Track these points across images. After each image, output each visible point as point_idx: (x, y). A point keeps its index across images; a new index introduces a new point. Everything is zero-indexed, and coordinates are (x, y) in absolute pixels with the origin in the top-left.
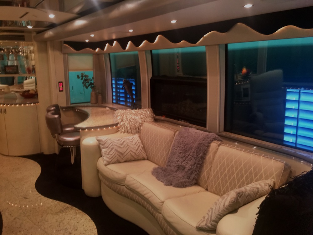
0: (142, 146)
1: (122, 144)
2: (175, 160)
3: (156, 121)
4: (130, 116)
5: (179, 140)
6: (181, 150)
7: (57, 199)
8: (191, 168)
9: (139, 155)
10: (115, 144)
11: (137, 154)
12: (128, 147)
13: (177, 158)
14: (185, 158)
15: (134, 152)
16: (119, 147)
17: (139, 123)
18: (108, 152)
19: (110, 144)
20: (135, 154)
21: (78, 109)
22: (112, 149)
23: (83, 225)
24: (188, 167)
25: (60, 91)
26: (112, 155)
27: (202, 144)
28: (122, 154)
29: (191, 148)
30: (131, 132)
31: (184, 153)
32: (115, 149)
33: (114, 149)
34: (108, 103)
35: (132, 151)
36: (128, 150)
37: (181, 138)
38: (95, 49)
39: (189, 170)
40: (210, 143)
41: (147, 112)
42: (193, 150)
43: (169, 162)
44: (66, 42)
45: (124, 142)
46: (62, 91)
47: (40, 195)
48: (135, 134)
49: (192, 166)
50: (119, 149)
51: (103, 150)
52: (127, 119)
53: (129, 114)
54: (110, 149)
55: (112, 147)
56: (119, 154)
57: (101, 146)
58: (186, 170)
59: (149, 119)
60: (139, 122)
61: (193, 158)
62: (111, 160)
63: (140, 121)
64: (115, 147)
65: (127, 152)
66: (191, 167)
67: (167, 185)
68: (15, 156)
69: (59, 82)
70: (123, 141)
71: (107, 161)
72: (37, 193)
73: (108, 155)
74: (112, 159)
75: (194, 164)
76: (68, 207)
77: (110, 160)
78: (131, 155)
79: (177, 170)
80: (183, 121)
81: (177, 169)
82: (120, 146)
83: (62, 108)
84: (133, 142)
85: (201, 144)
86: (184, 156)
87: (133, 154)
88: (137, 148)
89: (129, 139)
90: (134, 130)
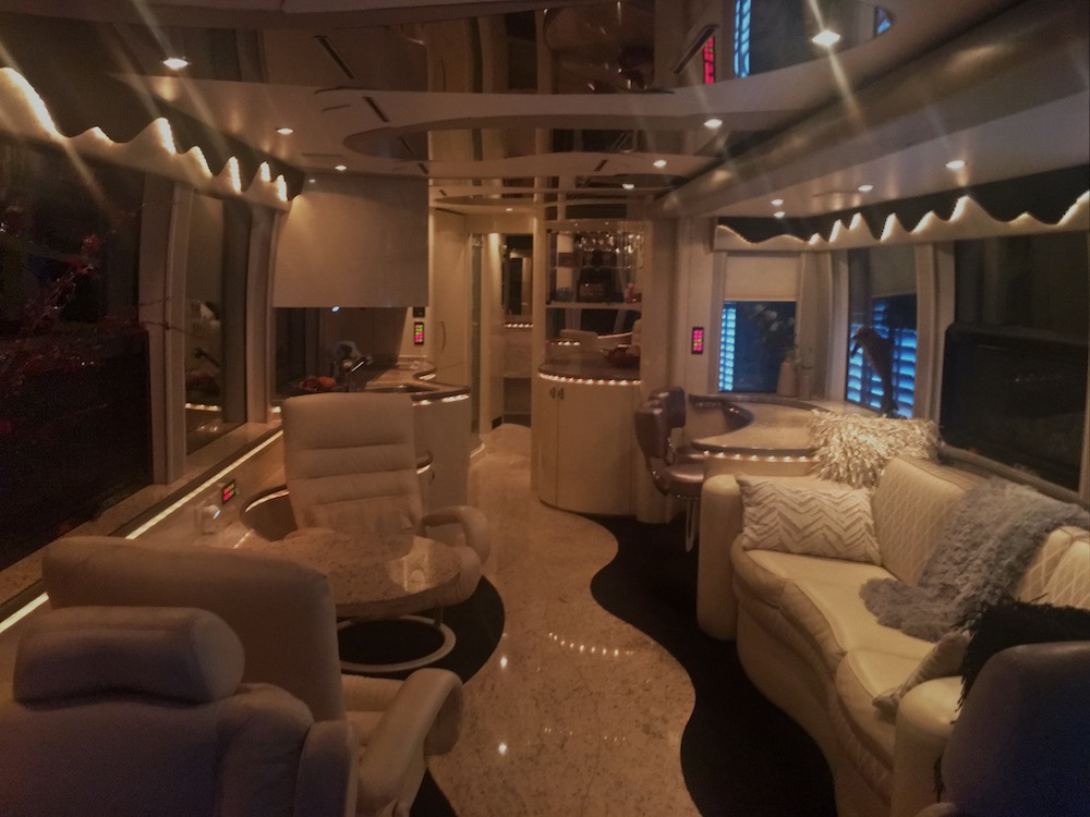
0: (871, 522)
1: (801, 504)
2: (941, 567)
3: (943, 460)
4: (854, 433)
5: (963, 512)
6: (960, 541)
7: (628, 620)
8: (974, 596)
9: (852, 543)
10: (784, 499)
11: (845, 538)
12: (820, 515)
13: (944, 563)
14: (965, 564)
15: (836, 533)
16: (794, 510)
17: (877, 457)
18: (758, 515)
19: (767, 497)
20: (840, 537)
21: (736, 408)
22: (771, 510)
23: (667, 687)
24: (966, 591)
25: (694, 352)
26: (766, 525)
27: (1020, 529)
28: (799, 531)
29: (988, 537)
30: (849, 481)
31: (967, 550)
32: (780, 514)
33: (776, 513)
34: (829, 399)
35: (830, 529)
36: (818, 525)
37: (969, 507)
38: (806, 238)
39: (966, 599)
40: (1048, 531)
41: (914, 429)
42: (990, 544)
43: (925, 573)
44: (724, 220)
45: (812, 499)
46: (700, 352)
47: (595, 602)
48: (860, 487)
49: (978, 589)
50: (789, 515)
51: (749, 510)
52: (841, 440)
53: (850, 427)
54: (764, 511)
55: (772, 505)
56: (788, 528)
57: (746, 500)
58: (959, 598)
59: (915, 452)
60: (879, 455)
61: (984, 568)
62: (762, 540)
63: (883, 453)
64: (781, 507)
65: (813, 528)
66: (973, 593)
67: (886, 625)
68: (570, 512)
69: (695, 329)
70: (809, 496)
71: (751, 539)
72: (590, 596)
73: (757, 523)
74: (765, 536)
75: (985, 586)
76: (647, 643)
77: (761, 538)
78: (826, 538)
79: (937, 596)
80: (1023, 468)
81: (936, 592)
82: (796, 506)
83: (695, 400)
84: (843, 505)
85: (1017, 528)
86: (965, 559)
87: (832, 538)
88: (848, 523)
89: (830, 495)
90: (858, 476)
